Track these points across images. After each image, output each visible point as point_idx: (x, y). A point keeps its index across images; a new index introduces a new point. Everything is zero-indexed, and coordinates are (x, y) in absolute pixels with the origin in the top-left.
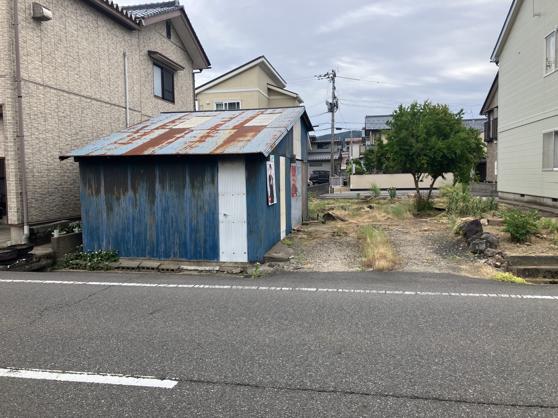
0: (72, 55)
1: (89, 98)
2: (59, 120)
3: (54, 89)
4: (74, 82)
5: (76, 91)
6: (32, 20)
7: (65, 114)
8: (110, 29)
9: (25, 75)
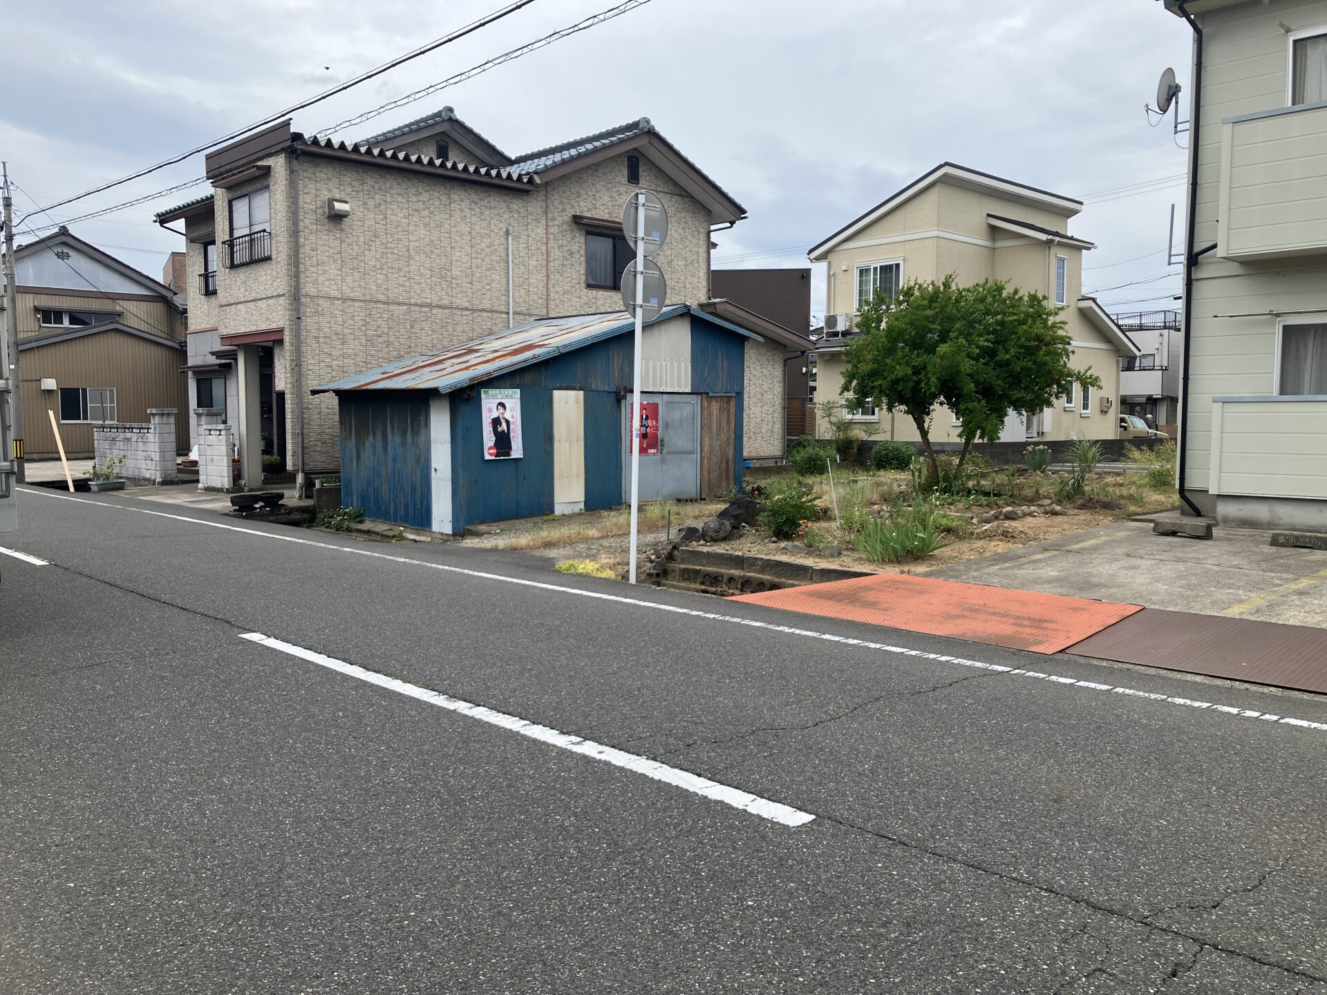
0: (396, 251)
1: (427, 306)
2: (367, 340)
3: (361, 301)
4: (398, 288)
5: (401, 299)
6: (326, 221)
7: (379, 333)
8: (476, 200)
9: (313, 290)
